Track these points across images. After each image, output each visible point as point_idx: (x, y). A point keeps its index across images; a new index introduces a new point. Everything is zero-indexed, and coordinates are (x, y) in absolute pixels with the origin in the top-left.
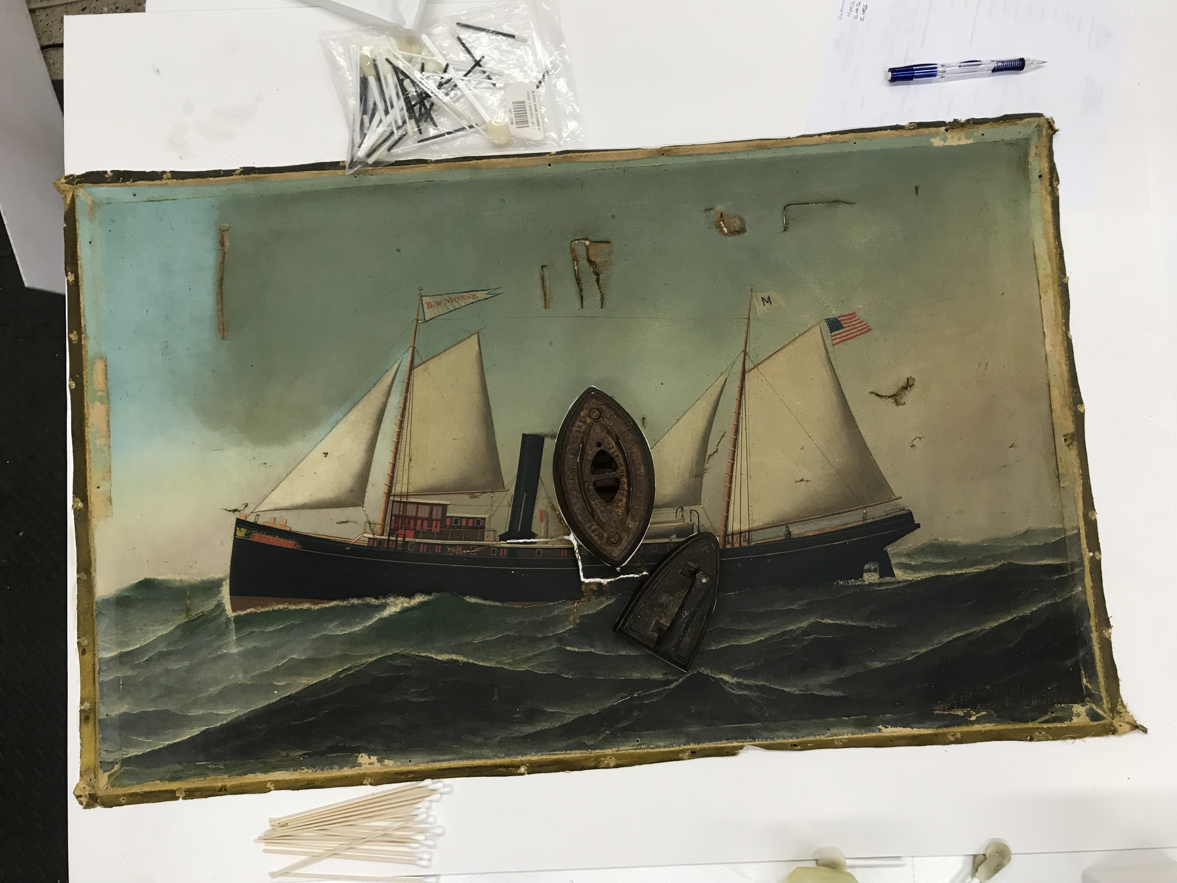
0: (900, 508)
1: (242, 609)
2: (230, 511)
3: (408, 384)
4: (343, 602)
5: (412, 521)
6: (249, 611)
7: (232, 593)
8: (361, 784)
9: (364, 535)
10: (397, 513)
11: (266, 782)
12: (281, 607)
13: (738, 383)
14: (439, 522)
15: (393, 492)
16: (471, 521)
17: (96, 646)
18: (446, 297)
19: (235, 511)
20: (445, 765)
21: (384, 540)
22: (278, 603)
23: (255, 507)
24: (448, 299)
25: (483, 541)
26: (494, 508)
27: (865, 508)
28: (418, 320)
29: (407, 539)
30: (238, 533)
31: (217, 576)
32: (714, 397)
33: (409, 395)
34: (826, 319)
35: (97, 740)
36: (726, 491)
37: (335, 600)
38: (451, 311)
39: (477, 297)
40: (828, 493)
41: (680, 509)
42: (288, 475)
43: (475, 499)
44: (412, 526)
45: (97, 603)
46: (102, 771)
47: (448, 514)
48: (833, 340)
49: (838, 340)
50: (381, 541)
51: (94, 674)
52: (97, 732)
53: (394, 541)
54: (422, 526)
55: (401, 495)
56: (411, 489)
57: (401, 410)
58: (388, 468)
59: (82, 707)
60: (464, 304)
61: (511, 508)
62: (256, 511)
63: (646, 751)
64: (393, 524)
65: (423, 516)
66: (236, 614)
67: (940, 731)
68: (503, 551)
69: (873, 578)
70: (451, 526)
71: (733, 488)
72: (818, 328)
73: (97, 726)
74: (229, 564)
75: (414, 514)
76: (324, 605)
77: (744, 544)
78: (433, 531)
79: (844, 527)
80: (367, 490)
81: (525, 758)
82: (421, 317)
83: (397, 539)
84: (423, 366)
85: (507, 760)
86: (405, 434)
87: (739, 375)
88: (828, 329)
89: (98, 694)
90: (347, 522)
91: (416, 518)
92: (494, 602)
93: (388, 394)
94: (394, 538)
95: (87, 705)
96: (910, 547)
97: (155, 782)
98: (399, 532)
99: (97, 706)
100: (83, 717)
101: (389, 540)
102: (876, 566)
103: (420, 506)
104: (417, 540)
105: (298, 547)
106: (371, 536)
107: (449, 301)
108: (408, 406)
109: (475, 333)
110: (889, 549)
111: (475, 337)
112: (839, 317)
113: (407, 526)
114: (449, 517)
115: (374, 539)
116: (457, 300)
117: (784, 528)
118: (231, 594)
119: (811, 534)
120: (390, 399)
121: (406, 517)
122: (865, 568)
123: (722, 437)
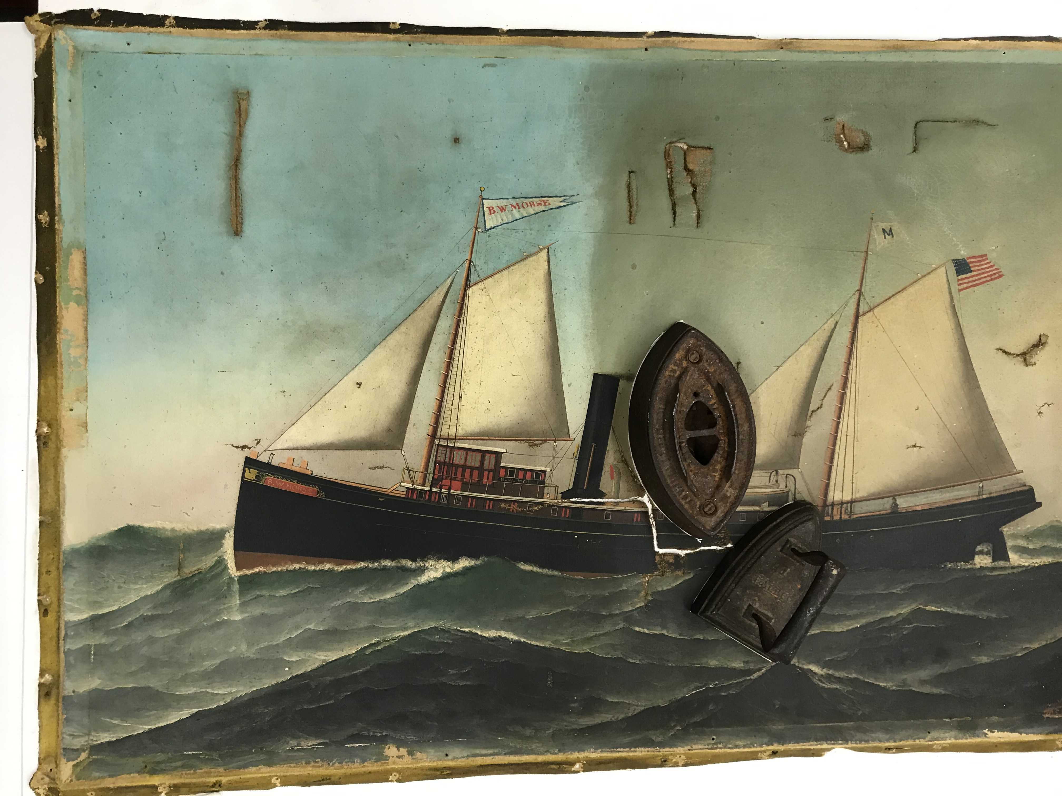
0: (1020, 484)
1: (248, 568)
2: (237, 447)
3: (462, 305)
4: (373, 563)
5: (460, 470)
6: (257, 570)
7: (237, 548)
8: (387, 780)
9: (402, 484)
10: (442, 460)
11: (271, 777)
12: (297, 566)
13: (850, 328)
14: (491, 474)
15: (439, 434)
16: (529, 474)
17: (62, 606)
18: (513, 202)
19: (244, 447)
20: (489, 760)
21: (426, 491)
22: (292, 562)
23: (269, 444)
24: (515, 204)
25: (543, 498)
26: (557, 460)
27: (981, 481)
28: (476, 228)
29: (452, 492)
30: (247, 475)
31: (218, 525)
32: (821, 343)
33: (462, 319)
34: (953, 260)
35: (60, 722)
36: (829, 454)
37: (362, 561)
38: (517, 220)
39: (549, 204)
40: (942, 462)
41: (774, 473)
42: (311, 407)
43: (535, 448)
44: (459, 476)
45: (64, 553)
46: (65, 760)
47: (502, 464)
48: (959, 285)
49: (965, 286)
50: (421, 493)
51: (59, 640)
52: (60, 712)
53: (437, 492)
54: (471, 476)
55: (448, 439)
56: (460, 432)
57: (451, 336)
58: (433, 405)
59: (42, 681)
60: (533, 213)
61: (576, 461)
62: (270, 448)
63: (722, 751)
64: (437, 473)
65: (473, 465)
66: (241, 573)
67: (1051, 737)
68: (566, 511)
69: (985, 561)
70: (505, 479)
71: (837, 451)
72: (943, 269)
73: (60, 704)
74: (234, 513)
75: (462, 462)
76: (349, 567)
77: (845, 517)
78: (484, 483)
79: (957, 502)
80: (408, 430)
81: (582, 755)
82: (481, 224)
83: (441, 491)
84: (481, 285)
85: (560, 757)
86: (455, 366)
87: (852, 318)
88: (955, 271)
89: (63, 664)
90: (382, 467)
91: (464, 467)
92: (552, 571)
93: (437, 317)
94: (437, 490)
95: (48, 677)
96: (1028, 529)
97: (132, 775)
98: (444, 482)
99: (61, 679)
100: (43, 693)
101: (431, 491)
102: (989, 548)
103: (470, 453)
104: (466, 493)
105: (322, 495)
106: (410, 486)
107: (515, 208)
108: (460, 331)
109: (544, 248)
110: (1005, 530)
111: (544, 254)
112: (968, 258)
113: (453, 476)
114: (503, 467)
115: (413, 490)
116: (525, 206)
117: (890, 500)
118: (235, 549)
119: (919, 508)
120: (440, 322)
121: (453, 465)
122: (977, 550)
123: (828, 391)
